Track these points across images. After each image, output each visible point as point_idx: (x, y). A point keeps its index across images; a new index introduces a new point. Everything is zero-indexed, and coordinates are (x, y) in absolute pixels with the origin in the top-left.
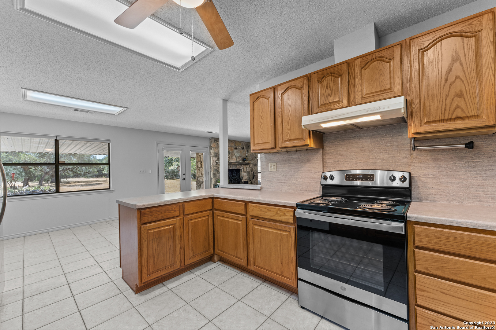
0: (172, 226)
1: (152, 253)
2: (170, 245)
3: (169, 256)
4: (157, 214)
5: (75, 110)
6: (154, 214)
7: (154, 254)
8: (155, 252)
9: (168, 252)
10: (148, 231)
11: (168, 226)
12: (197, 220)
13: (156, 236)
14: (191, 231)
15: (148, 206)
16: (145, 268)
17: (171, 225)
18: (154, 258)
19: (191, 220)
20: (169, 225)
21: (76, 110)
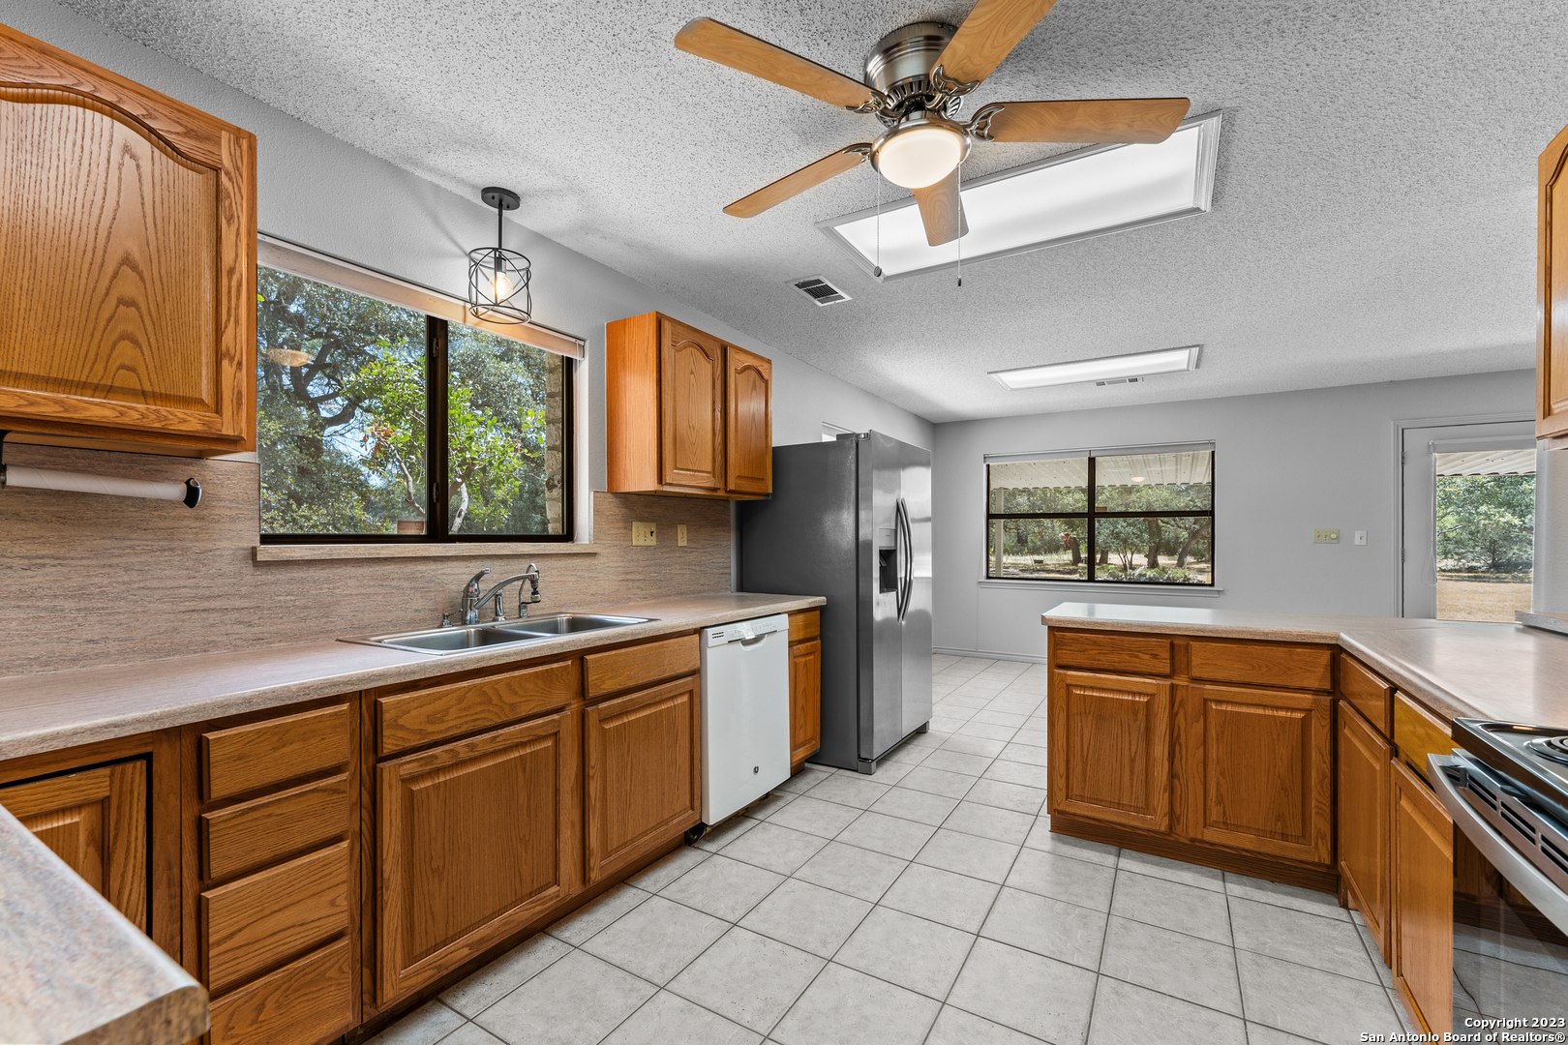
0: (1144, 699)
1: (1078, 746)
2: (1133, 749)
3: (1131, 779)
4: (1095, 652)
5: (1130, 381)
6: (1086, 649)
7: (1085, 754)
8: (1088, 748)
9: (1127, 769)
10: (1071, 687)
11: (1129, 693)
12: (1244, 710)
13: (1092, 709)
14: (1217, 740)
15: (1070, 626)
16: (1061, 777)
17: (1140, 694)
18: (1085, 764)
19: (1219, 702)
20: (1134, 694)
21: (1101, 384)
